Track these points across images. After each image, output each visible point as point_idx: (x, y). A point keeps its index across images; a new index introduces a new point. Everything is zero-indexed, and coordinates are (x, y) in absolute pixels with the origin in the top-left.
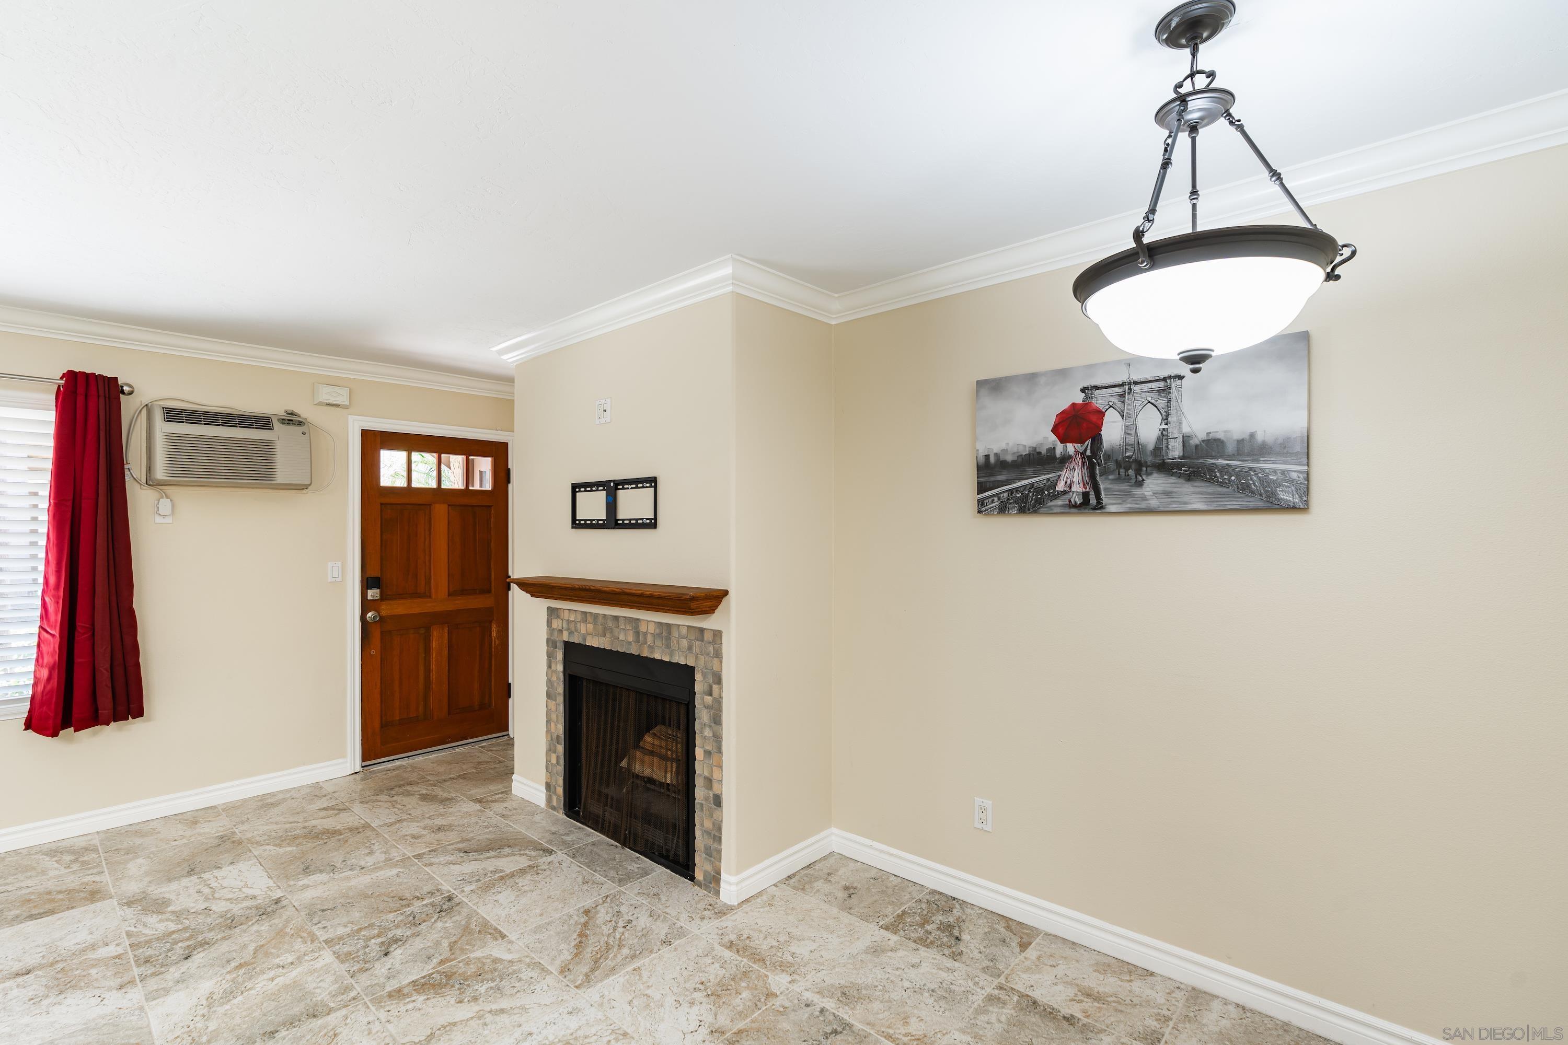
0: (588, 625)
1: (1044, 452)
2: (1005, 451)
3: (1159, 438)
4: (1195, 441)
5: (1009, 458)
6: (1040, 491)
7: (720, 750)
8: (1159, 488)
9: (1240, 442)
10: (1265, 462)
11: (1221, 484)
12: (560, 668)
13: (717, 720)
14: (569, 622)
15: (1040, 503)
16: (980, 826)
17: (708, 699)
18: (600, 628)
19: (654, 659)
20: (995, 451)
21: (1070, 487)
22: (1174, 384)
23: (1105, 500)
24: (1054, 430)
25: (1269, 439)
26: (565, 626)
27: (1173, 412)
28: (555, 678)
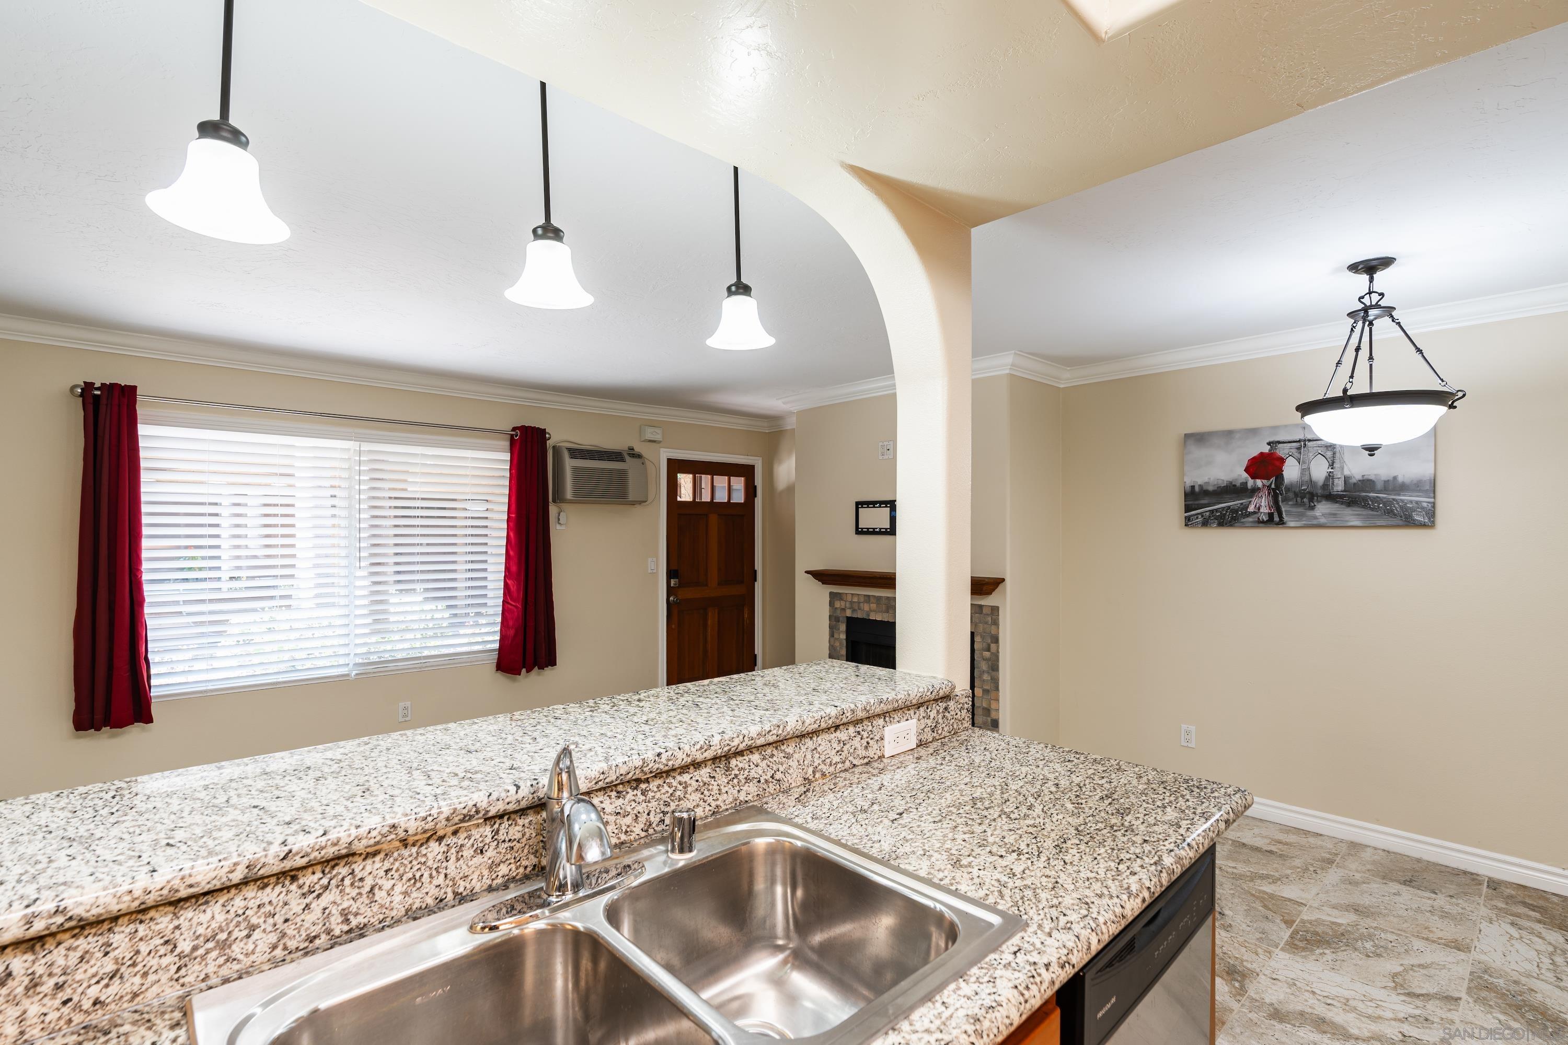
0: (871, 605)
1: (1238, 485)
2: (1207, 483)
3: (1326, 477)
4: (1353, 481)
5: (1211, 488)
6: (1236, 511)
7: (997, 689)
8: (1327, 511)
9: (1386, 482)
10: (1404, 495)
11: (1372, 509)
12: (843, 636)
13: (994, 667)
14: (852, 602)
15: (1235, 520)
16: (1186, 744)
20: (1199, 483)
21: (1259, 509)
23: (1285, 518)
24: (1247, 470)
25: (1407, 481)
26: (848, 605)
27: (1337, 461)
28: (837, 644)
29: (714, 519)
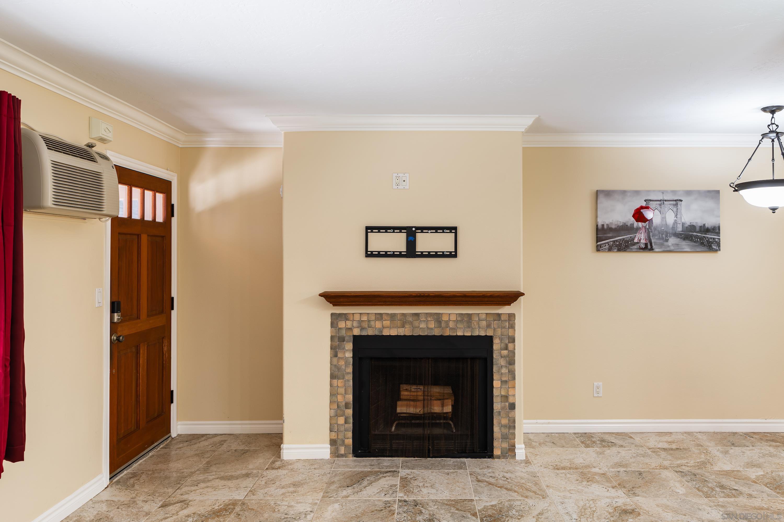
0: (384, 322)
1: (629, 225)
2: (611, 223)
3: (674, 223)
4: (686, 225)
5: (613, 227)
6: (628, 242)
7: (514, 378)
8: (674, 243)
9: (701, 227)
10: (708, 235)
11: (695, 242)
12: (349, 355)
13: (511, 362)
14: (360, 322)
15: (627, 247)
17: (505, 352)
18: (399, 323)
19: (457, 336)
20: (607, 223)
21: (640, 241)
22: (679, 203)
23: (654, 246)
24: (634, 216)
25: (709, 227)
26: (355, 324)
27: (679, 214)
29: (144, 239)
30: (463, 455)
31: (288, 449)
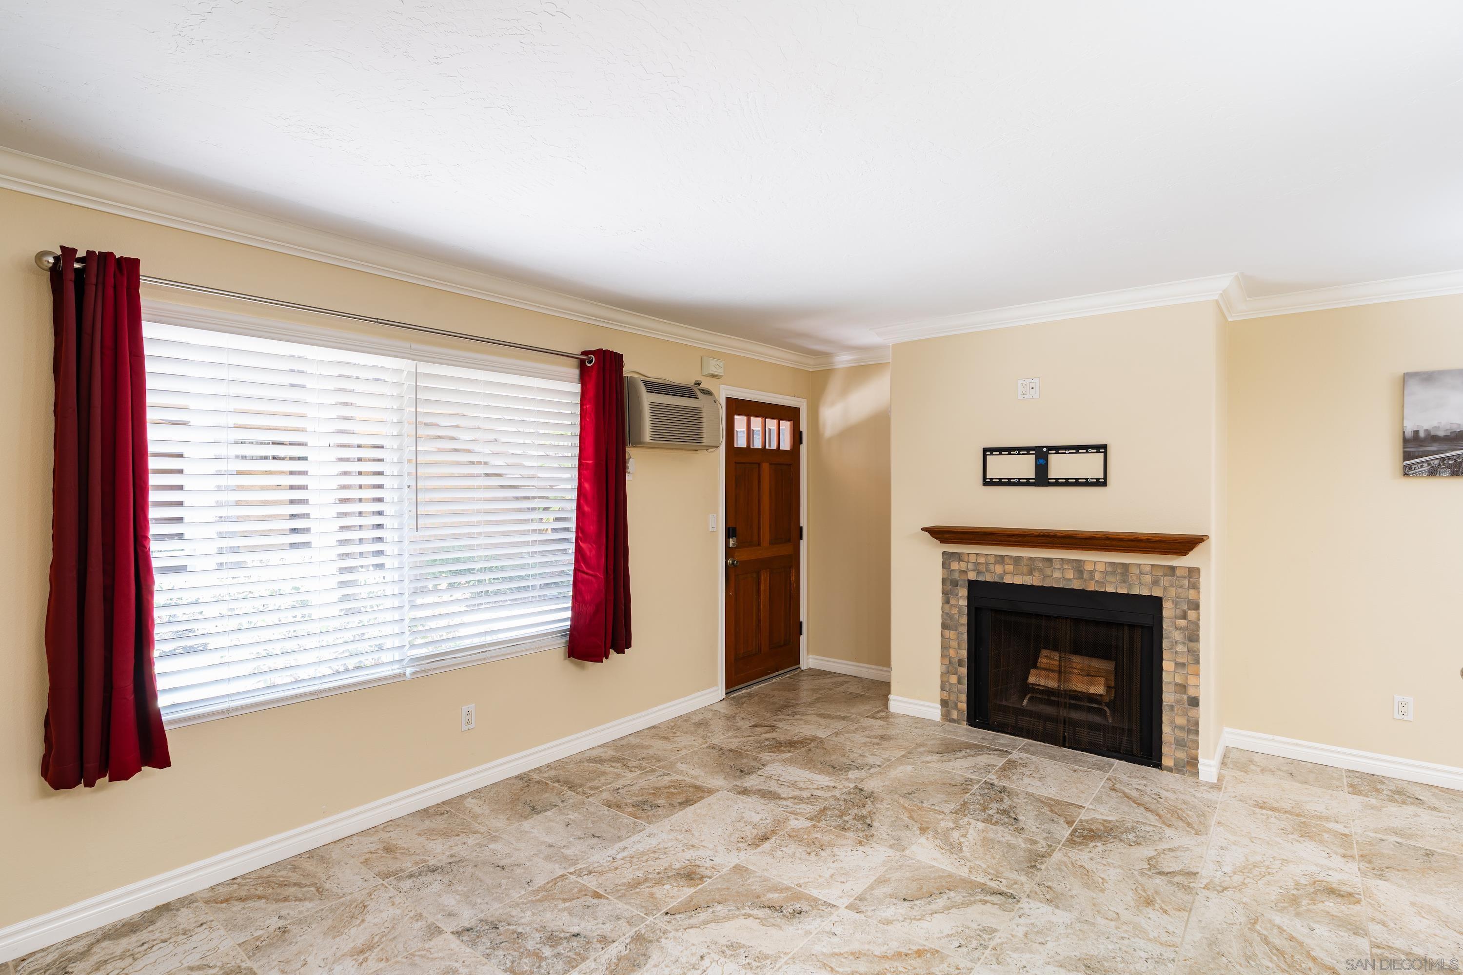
7: (1197, 662)
13: (1193, 636)
14: (977, 564)
16: (1399, 717)
17: (1182, 623)
18: (1025, 569)
19: (1105, 593)
20: (1424, 428)
26: (970, 566)
28: (955, 611)
29: (766, 467)
30: (1115, 754)
31: (896, 701)
